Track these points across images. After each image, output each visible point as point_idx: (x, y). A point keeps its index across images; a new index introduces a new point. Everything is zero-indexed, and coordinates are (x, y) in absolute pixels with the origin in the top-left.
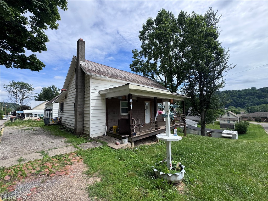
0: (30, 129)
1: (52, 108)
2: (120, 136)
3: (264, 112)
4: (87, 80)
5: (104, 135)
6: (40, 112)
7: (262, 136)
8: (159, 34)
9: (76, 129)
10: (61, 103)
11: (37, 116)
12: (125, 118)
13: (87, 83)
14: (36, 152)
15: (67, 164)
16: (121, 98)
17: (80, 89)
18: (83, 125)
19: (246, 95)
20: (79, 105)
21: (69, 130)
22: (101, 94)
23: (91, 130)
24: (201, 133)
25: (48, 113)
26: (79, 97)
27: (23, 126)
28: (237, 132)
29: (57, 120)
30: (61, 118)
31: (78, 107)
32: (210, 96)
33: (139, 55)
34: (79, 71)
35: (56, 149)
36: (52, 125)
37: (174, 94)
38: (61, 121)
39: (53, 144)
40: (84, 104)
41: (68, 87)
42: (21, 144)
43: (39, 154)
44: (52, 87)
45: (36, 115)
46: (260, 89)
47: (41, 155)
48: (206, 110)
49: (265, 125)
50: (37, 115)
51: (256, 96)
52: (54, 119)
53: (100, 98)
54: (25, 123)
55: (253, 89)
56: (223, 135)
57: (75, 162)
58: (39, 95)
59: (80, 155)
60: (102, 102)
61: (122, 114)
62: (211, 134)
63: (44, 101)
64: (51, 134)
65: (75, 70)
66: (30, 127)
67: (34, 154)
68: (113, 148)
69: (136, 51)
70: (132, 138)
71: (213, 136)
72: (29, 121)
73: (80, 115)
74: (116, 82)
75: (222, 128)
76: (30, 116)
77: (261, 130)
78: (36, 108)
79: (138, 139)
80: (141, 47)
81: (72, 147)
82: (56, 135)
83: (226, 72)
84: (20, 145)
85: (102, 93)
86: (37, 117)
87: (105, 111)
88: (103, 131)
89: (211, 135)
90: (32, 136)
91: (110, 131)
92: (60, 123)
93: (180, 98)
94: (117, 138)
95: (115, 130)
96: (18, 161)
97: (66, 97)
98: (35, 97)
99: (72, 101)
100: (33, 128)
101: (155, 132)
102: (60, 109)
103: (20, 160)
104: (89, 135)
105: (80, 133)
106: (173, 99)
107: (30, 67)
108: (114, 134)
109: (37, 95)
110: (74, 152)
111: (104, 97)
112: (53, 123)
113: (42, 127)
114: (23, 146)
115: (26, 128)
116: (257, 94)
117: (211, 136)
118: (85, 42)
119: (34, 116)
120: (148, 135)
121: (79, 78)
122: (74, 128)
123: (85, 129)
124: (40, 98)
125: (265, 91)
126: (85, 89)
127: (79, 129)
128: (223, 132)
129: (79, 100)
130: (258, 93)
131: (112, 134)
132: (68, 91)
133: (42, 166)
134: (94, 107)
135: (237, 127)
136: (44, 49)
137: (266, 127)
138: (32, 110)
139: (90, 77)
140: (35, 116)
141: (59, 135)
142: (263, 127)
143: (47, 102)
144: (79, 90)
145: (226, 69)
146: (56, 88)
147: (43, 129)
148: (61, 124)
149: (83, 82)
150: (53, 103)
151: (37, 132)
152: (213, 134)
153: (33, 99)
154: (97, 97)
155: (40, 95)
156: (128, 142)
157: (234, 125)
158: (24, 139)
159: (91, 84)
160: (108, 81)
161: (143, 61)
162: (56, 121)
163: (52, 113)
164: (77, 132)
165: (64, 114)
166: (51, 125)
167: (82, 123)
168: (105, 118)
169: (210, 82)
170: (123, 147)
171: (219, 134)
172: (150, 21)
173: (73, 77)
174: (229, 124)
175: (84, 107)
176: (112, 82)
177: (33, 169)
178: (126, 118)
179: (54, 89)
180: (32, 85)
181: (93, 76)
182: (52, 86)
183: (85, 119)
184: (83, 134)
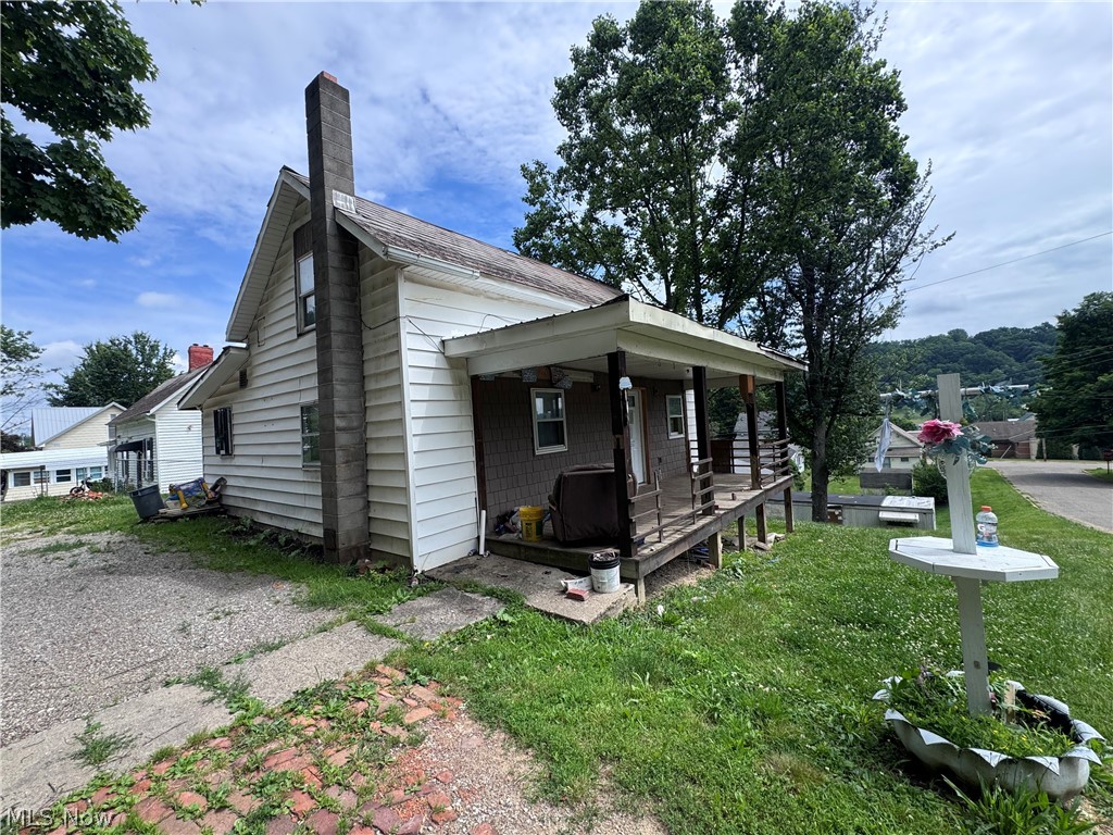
0: (67, 548)
1: (148, 437)
2: (566, 554)
3: (995, 420)
4: (374, 289)
5: (476, 553)
6: (84, 461)
7: (1014, 509)
8: (659, 89)
9: (331, 534)
10: (216, 413)
11: (69, 479)
12: (590, 465)
13: (374, 305)
14: (167, 684)
15: (395, 743)
16: (531, 378)
17: (341, 332)
18: (368, 513)
19: (933, 358)
20: (343, 415)
21: (282, 539)
22: (448, 359)
23: (418, 532)
24: (814, 510)
25: (127, 462)
26: (339, 373)
27: (16, 530)
28: (932, 500)
29: (203, 494)
30: (221, 482)
31: (339, 423)
32: (848, 363)
33: (552, 187)
34: (332, 243)
35: (278, 653)
36: (181, 517)
37: (764, 353)
38: (220, 497)
39: (238, 620)
40: (366, 408)
41: (251, 330)
42: (50, 636)
43: (195, 693)
44: (132, 339)
45: (63, 475)
46: (981, 336)
47: (211, 700)
48: (832, 421)
49: (1006, 468)
50: (68, 472)
51: (968, 362)
52: (184, 491)
53: (446, 378)
54: (24, 518)
55: (957, 335)
56: (884, 515)
57: (424, 721)
58: (68, 380)
59: (428, 673)
60: (455, 394)
61: (540, 451)
62: (840, 514)
63: (98, 409)
64: (199, 564)
65: (291, 241)
66: (60, 537)
67: (159, 696)
68: (571, 621)
69: (541, 167)
70: (637, 563)
71: (846, 521)
72: (44, 503)
73: (347, 462)
74: (510, 300)
75: (865, 487)
76: (32, 481)
77: (1004, 489)
78: (61, 442)
79: (658, 563)
80: (559, 153)
81: (355, 632)
82: (227, 571)
83: (914, 261)
84: (47, 642)
85: (453, 351)
86: (74, 483)
87: (469, 440)
88: (468, 534)
89: (840, 518)
90: (99, 586)
91: (499, 533)
92: (217, 505)
93: (773, 370)
94: (549, 563)
95: (534, 526)
96: (82, 754)
97: (244, 381)
98: (51, 390)
99: (290, 396)
100: (84, 538)
101: (711, 523)
102: (212, 442)
103: (94, 751)
104: (408, 561)
105: (354, 555)
106: (754, 377)
107: (66, 209)
108: (530, 544)
109: (59, 380)
110: (386, 662)
111: (463, 374)
112: (185, 509)
113: (132, 532)
114: (74, 649)
115: (41, 543)
116: (970, 356)
117: (840, 522)
118: (347, 92)
119: (53, 478)
120: (690, 540)
121: (333, 276)
122: (318, 532)
123: (376, 529)
124: (76, 395)
125: (997, 344)
126: (367, 336)
127: (348, 532)
128: (883, 504)
129: (339, 388)
130: (973, 353)
131: (517, 545)
132: (255, 349)
133: (256, 778)
134: (422, 421)
135: (922, 481)
136: (132, 115)
137: (1013, 477)
138: (41, 449)
139: (393, 270)
140: (59, 480)
141: (240, 569)
142: (1005, 474)
143: (118, 414)
144: (336, 341)
145: (914, 251)
146: (154, 348)
147: (142, 541)
148: (225, 509)
149: (353, 300)
150: (153, 416)
151: (114, 560)
152: (846, 512)
153: (38, 402)
154: (432, 371)
155: (74, 382)
156: (623, 580)
157: (909, 475)
158: (58, 608)
159: (405, 308)
160: (475, 293)
161: (569, 215)
162: (198, 497)
163: (151, 463)
164: (340, 546)
165: (237, 461)
166: (174, 519)
167: (360, 503)
168: (472, 471)
169: (849, 306)
170: (609, 609)
171: (870, 514)
172: (605, 29)
173: (279, 278)
174: (887, 471)
175: (364, 425)
176: (492, 298)
177: (210, 809)
178: (596, 466)
179: (142, 351)
180: (29, 333)
181: (412, 267)
182: (136, 337)
183: (373, 480)
184: (370, 553)
